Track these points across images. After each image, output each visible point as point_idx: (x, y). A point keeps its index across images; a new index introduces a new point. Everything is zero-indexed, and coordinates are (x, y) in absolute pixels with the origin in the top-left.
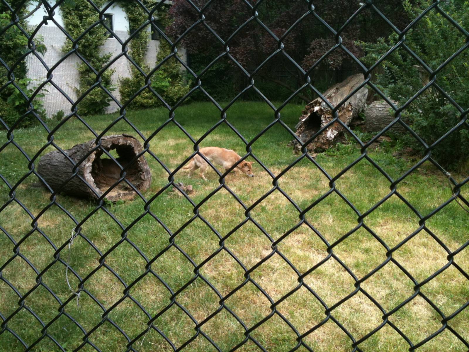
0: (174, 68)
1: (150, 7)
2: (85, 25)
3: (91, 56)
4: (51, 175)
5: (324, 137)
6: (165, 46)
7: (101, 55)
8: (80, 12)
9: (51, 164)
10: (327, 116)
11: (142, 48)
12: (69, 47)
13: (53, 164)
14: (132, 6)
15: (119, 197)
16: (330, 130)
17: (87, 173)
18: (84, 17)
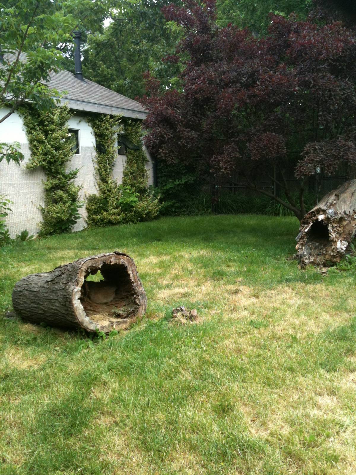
0: (141, 183)
1: (116, 121)
2: (50, 141)
3: (57, 172)
4: (29, 302)
5: (334, 248)
6: (132, 161)
7: (67, 172)
8: (45, 128)
9: (29, 289)
10: (335, 225)
11: (109, 164)
12: (34, 164)
13: (31, 290)
14: (99, 121)
15: (112, 326)
16: (339, 241)
17: (75, 300)
18: (50, 132)
